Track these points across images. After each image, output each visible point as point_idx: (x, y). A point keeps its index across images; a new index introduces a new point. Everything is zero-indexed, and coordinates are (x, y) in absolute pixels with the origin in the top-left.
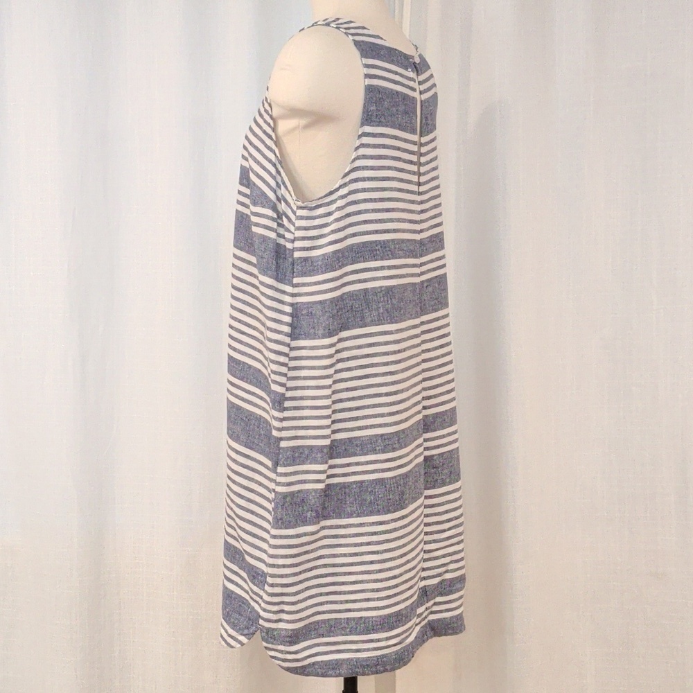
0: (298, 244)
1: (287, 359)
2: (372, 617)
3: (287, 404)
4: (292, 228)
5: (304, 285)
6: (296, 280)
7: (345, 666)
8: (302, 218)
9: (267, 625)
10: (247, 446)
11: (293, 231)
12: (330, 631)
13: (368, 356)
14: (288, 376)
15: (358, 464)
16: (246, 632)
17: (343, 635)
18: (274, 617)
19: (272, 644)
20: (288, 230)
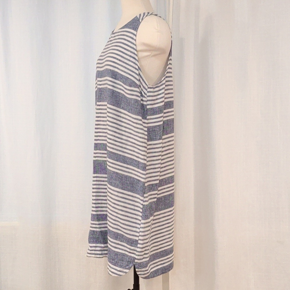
0: (149, 103)
1: (146, 149)
2: (168, 249)
3: (147, 168)
4: (146, 96)
5: (151, 119)
6: (148, 117)
7: (160, 271)
8: (150, 92)
9: (139, 261)
10: (122, 189)
11: (146, 97)
12: (154, 258)
13: (168, 146)
14: (147, 156)
15: (164, 189)
16: (128, 267)
17: (158, 259)
18: (142, 257)
19: (140, 269)
20: (144, 97)
